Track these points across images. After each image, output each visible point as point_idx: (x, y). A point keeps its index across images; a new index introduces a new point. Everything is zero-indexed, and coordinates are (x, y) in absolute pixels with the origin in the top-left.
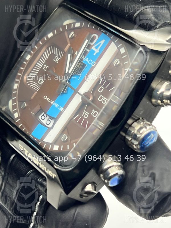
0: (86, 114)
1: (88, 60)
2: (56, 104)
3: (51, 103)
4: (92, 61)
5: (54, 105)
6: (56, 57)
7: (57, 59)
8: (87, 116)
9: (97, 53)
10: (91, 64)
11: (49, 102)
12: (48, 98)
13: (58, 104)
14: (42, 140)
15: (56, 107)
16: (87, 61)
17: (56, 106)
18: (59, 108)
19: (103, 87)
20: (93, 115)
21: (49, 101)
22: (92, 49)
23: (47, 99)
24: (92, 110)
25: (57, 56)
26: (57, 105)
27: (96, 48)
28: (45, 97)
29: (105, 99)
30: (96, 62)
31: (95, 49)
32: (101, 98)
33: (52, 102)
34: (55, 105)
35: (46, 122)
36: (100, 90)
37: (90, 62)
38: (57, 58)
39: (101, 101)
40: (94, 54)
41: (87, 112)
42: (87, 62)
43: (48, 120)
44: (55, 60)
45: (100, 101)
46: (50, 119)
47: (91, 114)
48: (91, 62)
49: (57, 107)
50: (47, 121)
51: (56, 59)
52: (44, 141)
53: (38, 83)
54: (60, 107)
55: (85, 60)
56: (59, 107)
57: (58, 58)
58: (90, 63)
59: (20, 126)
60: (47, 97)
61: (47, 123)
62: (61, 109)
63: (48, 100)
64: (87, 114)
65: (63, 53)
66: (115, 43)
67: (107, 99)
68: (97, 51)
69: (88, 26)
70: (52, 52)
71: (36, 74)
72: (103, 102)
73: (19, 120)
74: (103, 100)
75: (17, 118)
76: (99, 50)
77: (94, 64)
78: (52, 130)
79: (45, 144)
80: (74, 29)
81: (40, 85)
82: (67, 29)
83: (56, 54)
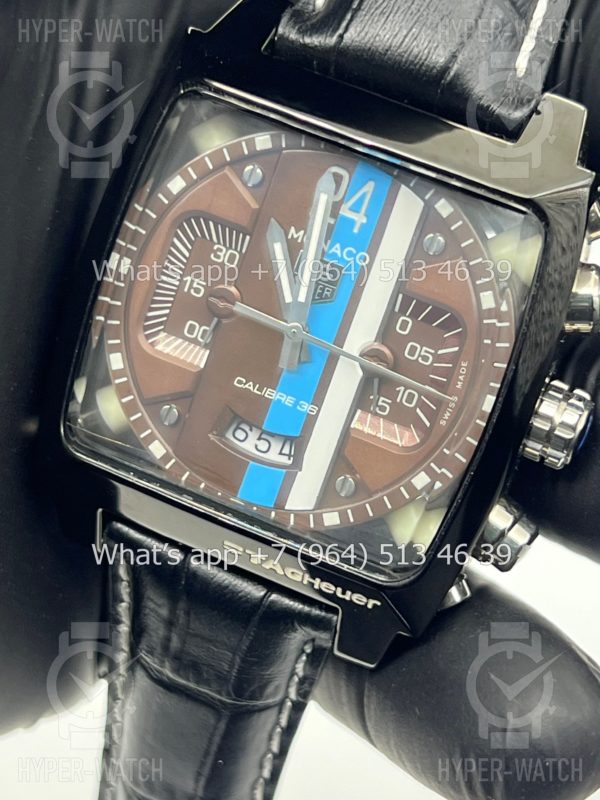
0: (380, 403)
1: (342, 250)
2: (285, 396)
3: (266, 396)
4: (354, 251)
5: (279, 401)
6: (216, 247)
7: (221, 254)
8: (385, 408)
9: (362, 225)
10: (355, 261)
11: (259, 393)
12: (251, 383)
13: (293, 396)
14: (279, 506)
15: (287, 407)
16: (339, 252)
17: (286, 403)
18: (298, 408)
19: (408, 317)
20: (404, 402)
21: (255, 391)
22: (344, 217)
23: (247, 386)
24: (397, 389)
25: (219, 243)
26: (288, 401)
27: (355, 209)
28: (240, 382)
29: (426, 351)
30: (367, 252)
31: (349, 212)
32: (413, 349)
33: (268, 393)
34: (283, 399)
35: (256, 447)
36: (400, 329)
37: (350, 254)
38: (221, 250)
39: (417, 359)
40: (356, 231)
41: (382, 399)
42: (339, 255)
43: (259, 439)
44: (218, 257)
45: (415, 358)
46: (264, 436)
47: (398, 400)
48: (355, 256)
49: (290, 405)
50: (258, 443)
51: (219, 253)
52: (287, 508)
53: (186, 339)
54: (302, 402)
55: (331, 252)
56: (296, 403)
57: (224, 250)
58: (351, 259)
59: (184, 478)
60: (244, 381)
61: (259, 448)
62: (306, 407)
63: (251, 388)
64: (383, 401)
65: (248, 238)
66: (412, 189)
67: (433, 351)
68: (360, 219)
69: (303, 144)
70: (199, 234)
71: (167, 311)
72: (423, 360)
73: (173, 461)
74: (421, 353)
75: (166, 458)
76: (366, 215)
77: (365, 260)
78: (299, 473)
79: (292, 516)
80: (255, 156)
81: (195, 341)
82: (228, 159)
83: (215, 239)
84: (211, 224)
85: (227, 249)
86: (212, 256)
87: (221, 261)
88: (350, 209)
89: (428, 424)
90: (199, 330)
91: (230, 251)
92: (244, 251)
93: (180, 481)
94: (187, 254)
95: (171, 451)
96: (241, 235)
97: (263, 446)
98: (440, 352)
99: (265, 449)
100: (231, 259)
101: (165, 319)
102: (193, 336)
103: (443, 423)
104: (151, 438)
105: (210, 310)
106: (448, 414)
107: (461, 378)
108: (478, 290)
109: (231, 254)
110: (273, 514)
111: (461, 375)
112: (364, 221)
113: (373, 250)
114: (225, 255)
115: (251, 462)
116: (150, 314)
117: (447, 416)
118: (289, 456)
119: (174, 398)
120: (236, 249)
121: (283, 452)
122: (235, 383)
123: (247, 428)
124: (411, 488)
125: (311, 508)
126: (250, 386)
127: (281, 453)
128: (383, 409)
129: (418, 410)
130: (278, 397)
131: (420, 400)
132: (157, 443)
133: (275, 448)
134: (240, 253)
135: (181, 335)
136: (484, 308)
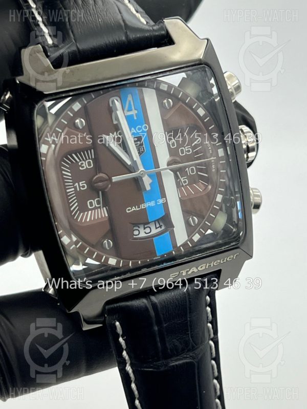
0: (183, 181)
1: (135, 129)
2: (150, 203)
3: (142, 208)
4: (140, 127)
5: (149, 206)
6: (80, 164)
7: (84, 165)
8: (186, 181)
10: (143, 131)
11: (139, 209)
12: (134, 207)
13: (153, 201)
16: (135, 131)
17: (152, 205)
18: (158, 203)
20: (191, 174)
21: (137, 209)
22: (128, 116)
23: (133, 210)
24: (186, 170)
25: (81, 161)
26: (152, 204)
27: (130, 109)
28: (129, 210)
30: (145, 124)
32: (182, 151)
33: (142, 206)
35: (145, 232)
37: (139, 129)
38: (82, 164)
40: (135, 118)
41: (182, 178)
42: (135, 132)
43: (145, 228)
44: (83, 167)
45: (185, 154)
46: (146, 226)
47: (189, 174)
48: (141, 128)
49: (154, 205)
50: (145, 231)
51: (83, 165)
52: (178, 246)
53: (91, 210)
55: (131, 133)
56: (156, 202)
57: (84, 162)
58: (141, 130)
59: (130, 265)
60: (130, 208)
61: (147, 232)
62: (161, 201)
63: (135, 209)
65: (92, 151)
66: (147, 87)
68: (134, 112)
69: (94, 97)
70: (70, 163)
71: (77, 204)
73: (122, 261)
74: (187, 150)
75: (118, 262)
76: (135, 109)
77: (146, 127)
78: (174, 229)
79: (181, 247)
80: (77, 115)
81: (96, 208)
82: (66, 123)
83: (78, 160)
84: (74, 155)
86: (81, 168)
87: (85, 168)
88: (128, 111)
89: (207, 175)
90: (95, 203)
92: (93, 157)
93: (130, 267)
94: (70, 174)
95: (118, 259)
96: (89, 151)
97: (148, 230)
99: (149, 231)
100: (89, 164)
101: (78, 207)
102: (94, 206)
103: (214, 170)
104: (107, 259)
105: (94, 189)
107: (210, 148)
108: (195, 111)
109: (88, 162)
110: (174, 252)
112: (136, 112)
113: (147, 121)
114: (86, 165)
115: (154, 238)
116: (72, 209)
117: (213, 166)
118: (160, 227)
119: (105, 237)
120: (89, 159)
121: (157, 227)
122: (127, 212)
123: (137, 228)
124: (217, 204)
125: (187, 239)
126: (134, 209)
127: (156, 228)
129: (199, 173)
130: (147, 205)
131: (196, 168)
132: (110, 259)
133: (153, 228)
134: (92, 159)
135: (88, 210)
136: (201, 116)
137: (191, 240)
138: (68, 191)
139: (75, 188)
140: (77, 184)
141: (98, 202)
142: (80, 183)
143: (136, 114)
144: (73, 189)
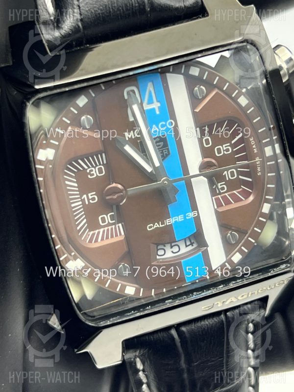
0: (220, 187)
1: (158, 127)
2: (177, 217)
3: (167, 224)
4: (164, 123)
5: (176, 222)
6: (88, 171)
7: (94, 172)
8: (224, 187)
9: (159, 108)
10: (167, 128)
11: (164, 225)
12: (156, 224)
13: (181, 215)
15: (182, 221)
17: (180, 220)
18: (187, 218)
20: (231, 178)
21: (161, 226)
22: (147, 110)
23: (155, 226)
24: (224, 174)
25: (89, 167)
26: (180, 218)
27: (150, 102)
28: (150, 227)
29: (226, 147)
30: (171, 119)
31: (149, 105)
32: (219, 150)
33: (168, 222)
34: (177, 219)
35: (172, 252)
36: (207, 145)
37: (163, 126)
38: (92, 171)
39: (224, 153)
40: (158, 113)
41: (219, 184)
43: (172, 247)
44: (93, 175)
45: (222, 154)
46: (173, 244)
47: (227, 179)
48: (166, 125)
49: (183, 219)
50: (172, 250)
51: (92, 173)
52: (213, 269)
53: (104, 226)
54: (187, 214)
56: (185, 217)
57: (93, 169)
59: (153, 294)
60: (152, 225)
61: (174, 252)
62: (191, 215)
63: (158, 226)
64: (221, 185)
65: (104, 155)
66: (173, 72)
67: (229, 144)
68: (156, 105)
69: (103, 88)
70: (76, 171)
71: (85, 220)
72: (227, 152)
73: (142, 290)
74: (225, 149)
75: (137, 291)
76: (158, 101)
77: (172, 123)
78: (208, 248)
80: (82, 111)
81: (110, 224)
82: (69, 122)
83: (86, 167)
84: (80, 161)
85: (95, 168)
86: (89, 176)
87: (95, 176)
89: (250, 180)
90: (108, 218)
91: (97, 168)
92: (105, 162)
93: (152, 298)
94: (76, 185)
95: (137, 286)
96: (99, 156)
97: (176, 249)
98: (233, 142)
99: (178, 250)
100: (100, 171)
101: (86, 225)
102: (107, 222)
103: (259, 174)
104: (123, 288)
105: (107, 204)
106: (259, 168)
107: (254, 147)
108: (235, 100)
109: (98, 169)
110: (208, 277)
111: (254, 145)
112: (159, 105)
113: (173, 116)
114: (96, 172)
115: (182, 261)
116: (78, 228)
118: (192, 244)
119: (122, 259)
120: (100, 164)
121: (188, 244)
122: (149, 229)
123: (162, 247)
124: (263, 215)
125: (225, 260)
126: (157, 225)
127: (186, 246)
128: (223, 189)
129: (240, 177)
130: (174, 220)
131: (238, 172)
132: (128, 288)
133: (182, 246)
134: (103, 165)
135: (100, 227)
136: (244, 106)
137: (230, 262)
138: (73, 205)
139: (83, 201)
140: (85, 196)
141: (112, 218)
142: (89, 195)
143: (159, 107)
144: (81, 203)
